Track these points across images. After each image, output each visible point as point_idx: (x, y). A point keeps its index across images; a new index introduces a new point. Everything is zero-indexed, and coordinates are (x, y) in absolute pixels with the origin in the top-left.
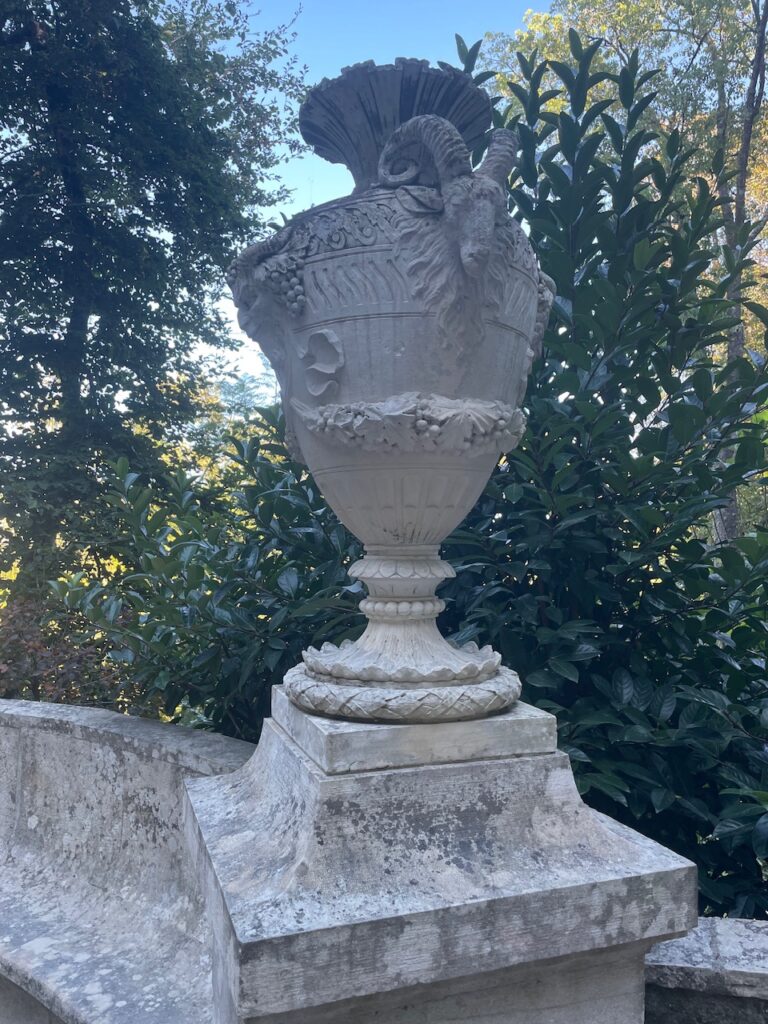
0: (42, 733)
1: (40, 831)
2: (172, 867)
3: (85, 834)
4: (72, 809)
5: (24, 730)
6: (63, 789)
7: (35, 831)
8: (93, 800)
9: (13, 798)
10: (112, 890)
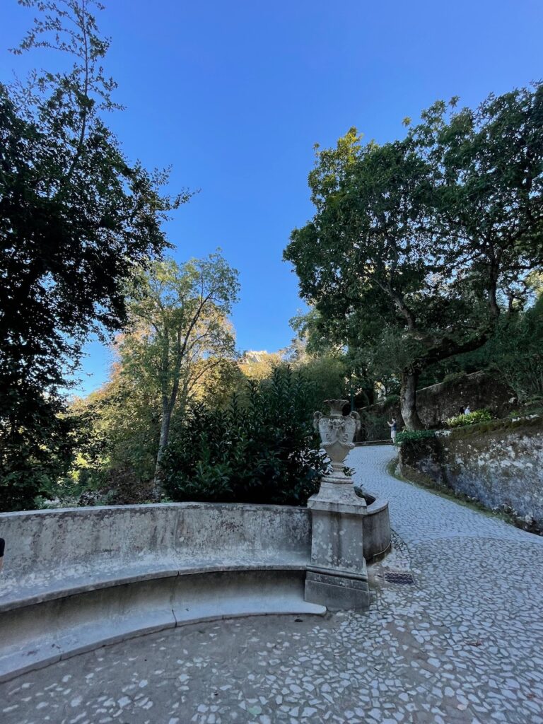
0: (188, 510)
1: (186, 541)
2: (241, 536)
3: (206, 537)
4: (199, 532)
5: (180, 510)
6: (195, 526)
7: (183, 542)
8: (208, 526)
9: (172, 534)
10: (222, 548)
